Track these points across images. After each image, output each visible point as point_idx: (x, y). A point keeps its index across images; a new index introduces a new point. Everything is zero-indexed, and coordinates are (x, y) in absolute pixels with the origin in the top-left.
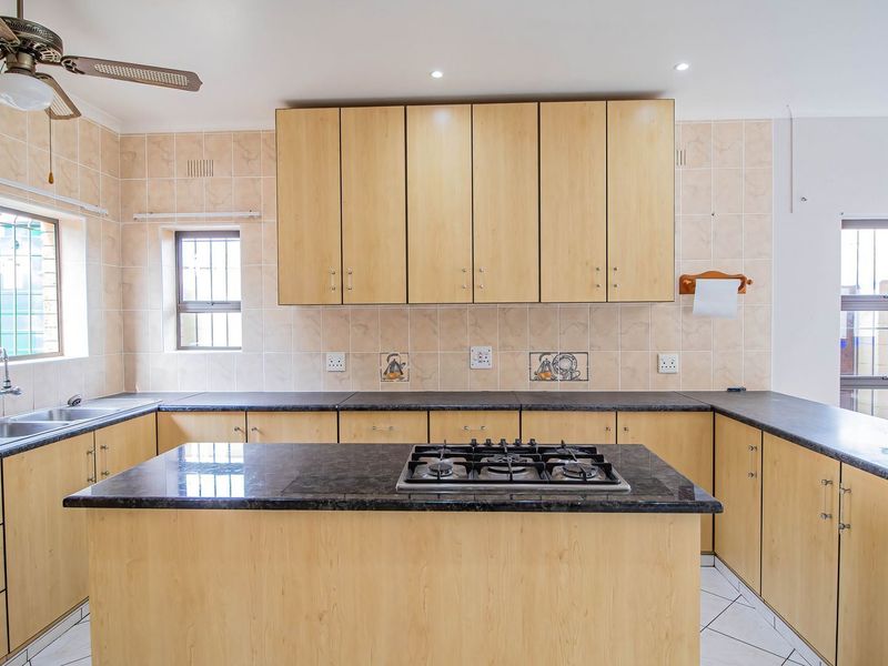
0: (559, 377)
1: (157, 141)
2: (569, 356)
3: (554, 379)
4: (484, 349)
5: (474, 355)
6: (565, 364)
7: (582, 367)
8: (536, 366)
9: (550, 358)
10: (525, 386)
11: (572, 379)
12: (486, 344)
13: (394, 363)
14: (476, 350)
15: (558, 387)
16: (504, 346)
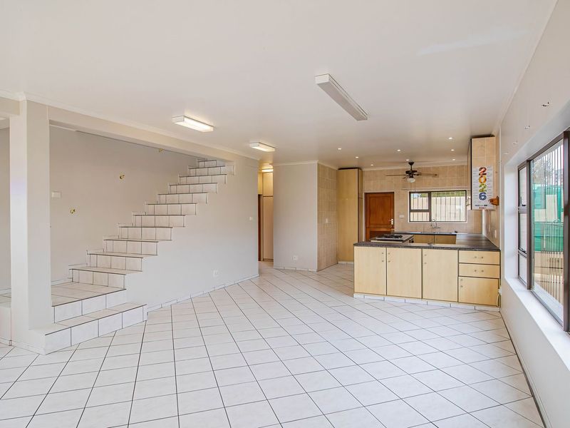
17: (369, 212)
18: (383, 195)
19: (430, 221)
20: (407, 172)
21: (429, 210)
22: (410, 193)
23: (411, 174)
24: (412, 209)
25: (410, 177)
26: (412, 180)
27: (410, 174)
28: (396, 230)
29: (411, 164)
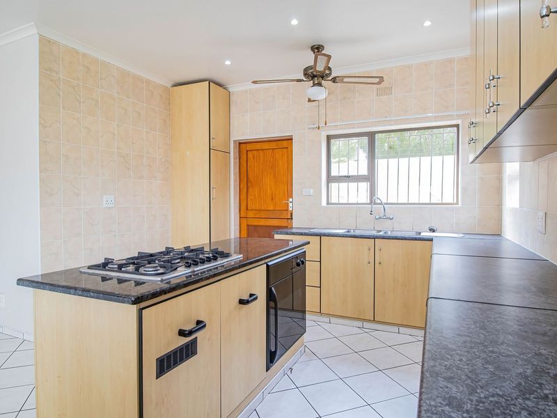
17: (246, 182)
19: (373, 202)
21: (370, 178)
22: (329, 138)
23: (314, 76)
24: (334, 173)
25: (315, 85)
26: (320, 93)
27: (313, 78)
28: (297, 223)
29: (317, 49)
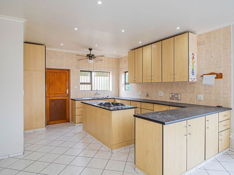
0: (175, 99)
1: (121, 58)
2: (177, 94)
3: (174, 99)
4: (161, 92)
5: (159, 93)
6: (176, 96)
7: (179, 97)
8: (170, 96)
9: (173, 95)
10: (168, 100)
11: (177, 100)
12: (162, 91)
13: (148, 94)
14: (160, 92)
15: (175, 101)
16: (165, 92)
18: (61, 71)
19: (92, 90)
20: (87, 55)
21: (91, 83)
25: (90, 59)
26: (91, 61)
27: (90, 57)
29: (90, 50)
